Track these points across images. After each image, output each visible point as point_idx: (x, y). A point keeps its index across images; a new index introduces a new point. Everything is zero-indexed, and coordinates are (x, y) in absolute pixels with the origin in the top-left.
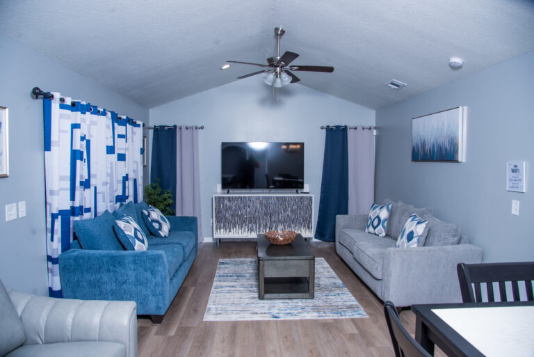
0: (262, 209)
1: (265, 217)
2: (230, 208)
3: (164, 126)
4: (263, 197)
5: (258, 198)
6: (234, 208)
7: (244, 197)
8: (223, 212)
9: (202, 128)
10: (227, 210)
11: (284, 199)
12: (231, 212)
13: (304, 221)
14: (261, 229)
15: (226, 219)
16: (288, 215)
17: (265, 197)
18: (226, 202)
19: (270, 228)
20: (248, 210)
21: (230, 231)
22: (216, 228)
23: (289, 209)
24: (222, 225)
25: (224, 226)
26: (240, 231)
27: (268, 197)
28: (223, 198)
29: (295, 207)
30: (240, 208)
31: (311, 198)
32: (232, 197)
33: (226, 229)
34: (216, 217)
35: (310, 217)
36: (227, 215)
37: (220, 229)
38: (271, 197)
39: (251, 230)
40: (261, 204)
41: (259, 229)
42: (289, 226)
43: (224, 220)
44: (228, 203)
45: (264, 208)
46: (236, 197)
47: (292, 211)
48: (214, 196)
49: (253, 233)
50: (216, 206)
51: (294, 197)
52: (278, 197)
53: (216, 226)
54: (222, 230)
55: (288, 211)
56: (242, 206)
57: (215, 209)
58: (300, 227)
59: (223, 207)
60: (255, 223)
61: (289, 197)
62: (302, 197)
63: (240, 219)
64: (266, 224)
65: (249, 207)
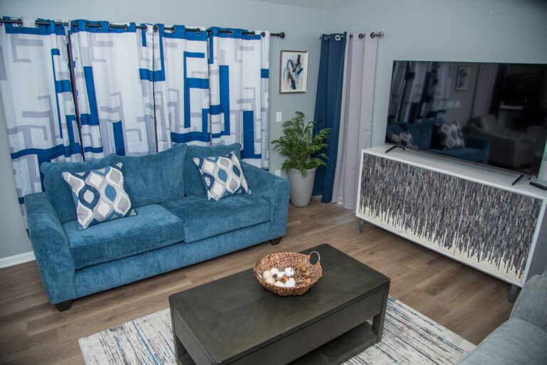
0: (430, 195)
1: (432, 210)
2: (382, 177)
3: (333, 35)
4: (435, 173)
5: (426, 172)
6: (387, 179)
7: (404, 164)
8: (372, 181)
9: (379, 35)
10: (376, 180)
11: (475, 187)
12: (381, 185)
13: (508, 246)
14: (424, 229)
15: (374, 193)
16: (477, 223)
17: (439, 174)
18: (378, 166)
19: (438, 232)
20: (408, 189)
21: (377, 214)
22: (361, 203)
23: (481, 212)
24: (369, 200)
25: (371, 203)
26: (391, 219)
27: (445, 176)
28: (374, 157)
29: (494, 211)
30: (395, 181)
31: (538, 203)
32: (387, 160)
33: (372, 209)
34: (362, 186)
35: (527, 244)
36: (376, 188)
37: (365, 206)
38: (450, 176)
39: (408, 225)
40: (430, 184)
41: (421, 227)
42: (475, 244)
43: (371, 194)
44: (380, 168)
45: (434, 193)
46: (392, 161)
47: (486, 217)
48: (363, 151)
49: (409, 230)
50: (363, 168)
51: (496, 189)
52: (463, 182)
53: (361, 200)
54: (367, 209)
55: (478, 213)
56: (399, 179)
57: (363, 173)
58: (496, 256)
59: (373, 174)
60: (415, 215)
61: (486, 186)
62: (515, 195)
63: (393, 201)
64: (433, 224)
65: (410, 184)
